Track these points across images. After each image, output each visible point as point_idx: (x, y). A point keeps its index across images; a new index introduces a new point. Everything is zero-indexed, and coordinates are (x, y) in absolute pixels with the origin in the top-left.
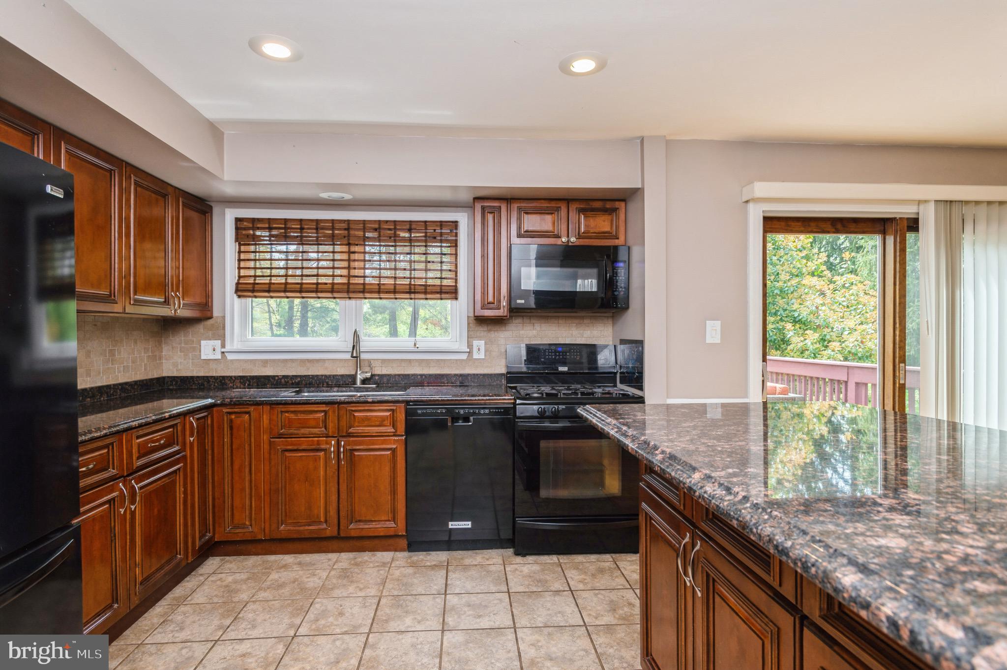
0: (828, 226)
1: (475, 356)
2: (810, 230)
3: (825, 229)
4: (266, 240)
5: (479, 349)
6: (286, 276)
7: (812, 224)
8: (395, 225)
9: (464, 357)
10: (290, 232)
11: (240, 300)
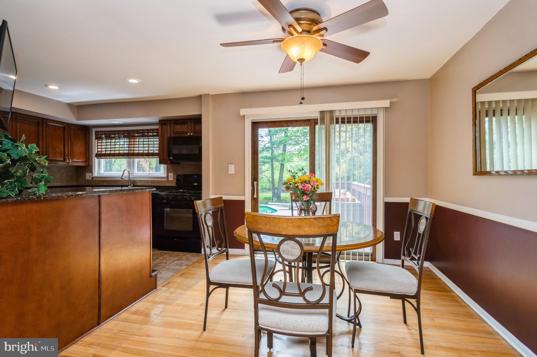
0: (285, 124)
1: (170, 179)
2: (276, 126)
3: (283, 125)
4: (104, 139)
5: (171, 177)
6: (110, 151)
7: (278, 123)
8: (147, 131)
9: (166, 180)
10: (111, 135)
11: (97, 159)
